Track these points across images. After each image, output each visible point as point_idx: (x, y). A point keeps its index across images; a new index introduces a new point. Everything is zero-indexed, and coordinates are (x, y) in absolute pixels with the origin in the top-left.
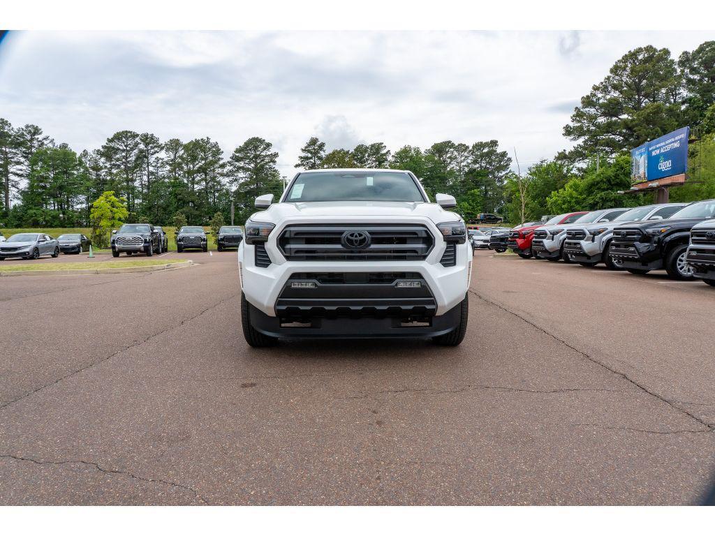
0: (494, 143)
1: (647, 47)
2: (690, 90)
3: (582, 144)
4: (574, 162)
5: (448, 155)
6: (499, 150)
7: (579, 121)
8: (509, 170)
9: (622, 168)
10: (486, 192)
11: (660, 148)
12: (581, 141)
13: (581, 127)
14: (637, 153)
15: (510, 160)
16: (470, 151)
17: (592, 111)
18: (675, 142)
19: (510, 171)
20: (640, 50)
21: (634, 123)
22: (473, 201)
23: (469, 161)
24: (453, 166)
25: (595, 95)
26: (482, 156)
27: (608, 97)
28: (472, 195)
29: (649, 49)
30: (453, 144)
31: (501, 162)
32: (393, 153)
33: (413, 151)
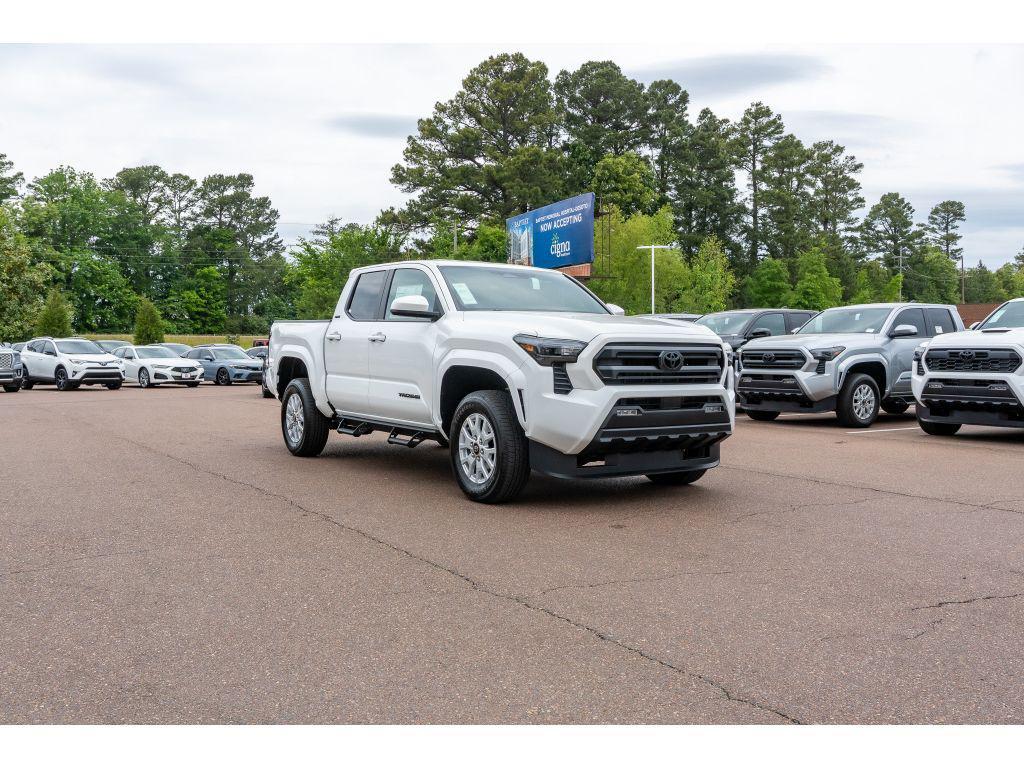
0: (245, 180)
1: (517, 55)
2: (573, 133)
3: (417, 199)
4: (408, 229)
5: (154, 195)
6: (255, 193)
7: (416, 161)
8: (274, 233)
9: (493, 247)
10: (232, 273)
11: (552, 220)
12: (416, 195)
13: (420, 172)
14: (517, 225)
15: (275, 213)
16: (198, 190)
17: (436, 146)
18: (576, 213)
19: (276, 236)
20: (504, 58)
21: (502, 175)
22: (208, 289)
23: (197, 210)
24: (165, 216)
25: (440, 121)
26: (224, 203)
27: (462, 126)
28: (205, 277)
29: (519, 58)
30: (163, 174)
31: (258, 216)
32: (29, 180)
33: (78, 178)
